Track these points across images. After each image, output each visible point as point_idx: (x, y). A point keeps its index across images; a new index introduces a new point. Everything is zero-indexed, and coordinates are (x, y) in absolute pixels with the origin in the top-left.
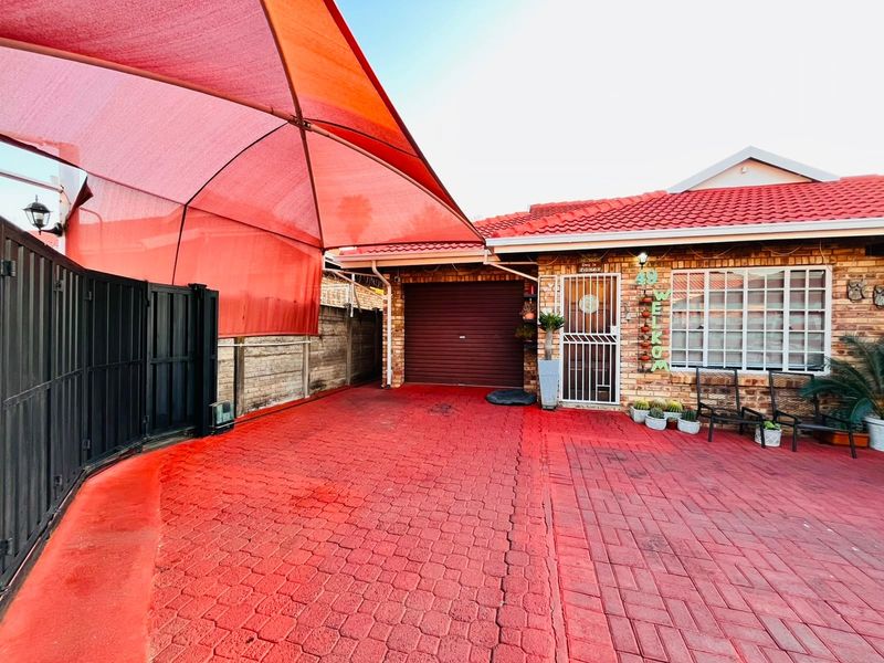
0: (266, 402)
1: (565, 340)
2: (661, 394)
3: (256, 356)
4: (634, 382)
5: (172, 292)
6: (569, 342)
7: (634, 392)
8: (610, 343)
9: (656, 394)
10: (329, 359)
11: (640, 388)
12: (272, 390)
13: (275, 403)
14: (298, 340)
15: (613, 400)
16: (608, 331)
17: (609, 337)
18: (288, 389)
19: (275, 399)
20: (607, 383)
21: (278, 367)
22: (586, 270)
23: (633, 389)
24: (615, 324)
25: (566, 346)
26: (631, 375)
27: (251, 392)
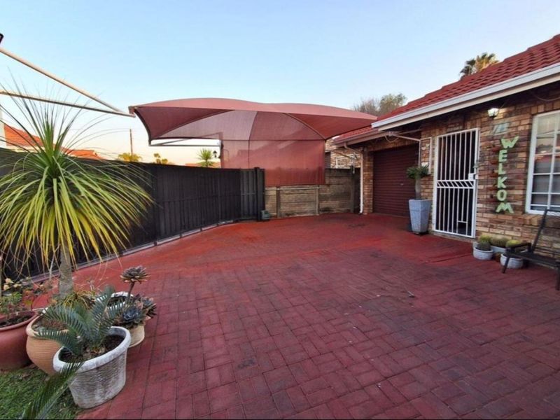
0: (293, 214)
1: (438, 185)
2: (512, 233)
3: (287, 194)
4: (487, 221)
5: (248, 171)
6: (441, 187)
7: (486, 229)
8: (468, 188)
9: (507, 233)
10: (335, 197)
11: (492, 227)
12: (297, 209)
13: (297, 215)
14: (311, 187)
15: (470, 234)
16: (467, 178)
17: (468, 182)
18: (306, 210)
19: (298, 213)
20: (465, 220)
21: (299, 199)
22: (452, 130)
23: (486, 226)
24: (472, 171)
25: (438, 189)
26: (485, 215)
27: (284, 209)
